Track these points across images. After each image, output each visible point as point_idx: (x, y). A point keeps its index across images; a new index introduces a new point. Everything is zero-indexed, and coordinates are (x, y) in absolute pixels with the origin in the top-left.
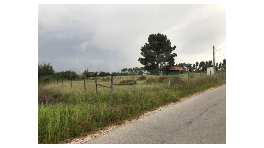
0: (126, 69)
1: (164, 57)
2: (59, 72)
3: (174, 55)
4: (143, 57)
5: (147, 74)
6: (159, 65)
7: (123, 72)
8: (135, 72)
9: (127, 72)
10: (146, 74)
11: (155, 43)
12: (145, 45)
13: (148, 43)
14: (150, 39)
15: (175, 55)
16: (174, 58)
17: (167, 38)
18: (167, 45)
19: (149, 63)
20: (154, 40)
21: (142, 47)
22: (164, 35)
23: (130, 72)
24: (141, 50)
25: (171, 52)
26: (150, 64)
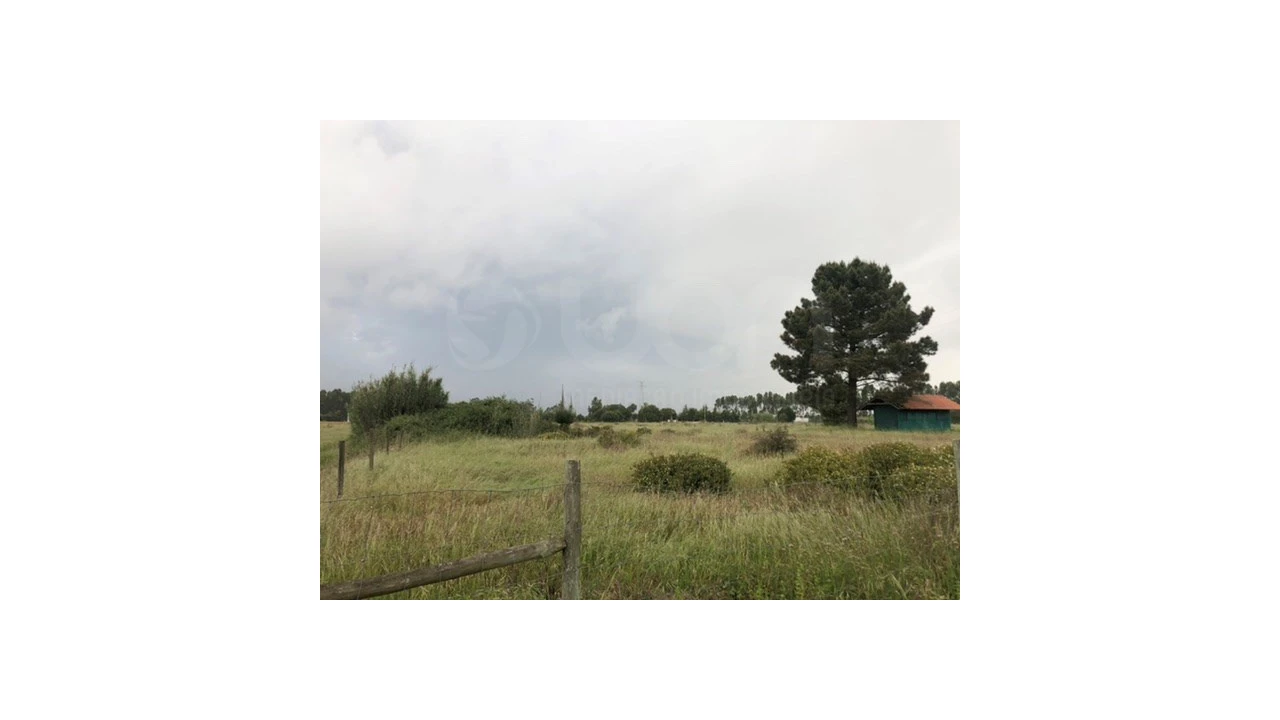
0: (732, 400)
1: (882, 353)
2: (519, 401)
3: (925, 346)
4: (793, 353)
5: (812, 418)
6: (860, 385)
7: (721, 410)
8: (764, 409)
9: (736, 409)
10: (807, 420)
11: (842, 297)
12: (800, 305)
13: (812, 297)
14: (822, 281)
15: (929, 345)
16: (926, 358)
17: (890, 277)
18: (894, 304)
19: (815, 376)
20: (837, 287)
21: (787, 314)
22: (881, 264)
23: (747, 410)
24: (782, 326)
25: (909, 333)
26: (821, 380)
